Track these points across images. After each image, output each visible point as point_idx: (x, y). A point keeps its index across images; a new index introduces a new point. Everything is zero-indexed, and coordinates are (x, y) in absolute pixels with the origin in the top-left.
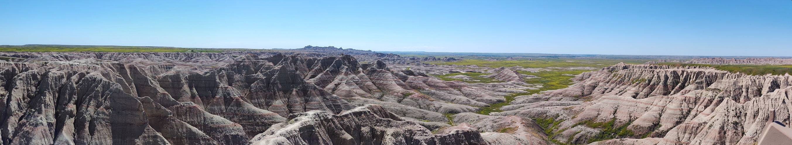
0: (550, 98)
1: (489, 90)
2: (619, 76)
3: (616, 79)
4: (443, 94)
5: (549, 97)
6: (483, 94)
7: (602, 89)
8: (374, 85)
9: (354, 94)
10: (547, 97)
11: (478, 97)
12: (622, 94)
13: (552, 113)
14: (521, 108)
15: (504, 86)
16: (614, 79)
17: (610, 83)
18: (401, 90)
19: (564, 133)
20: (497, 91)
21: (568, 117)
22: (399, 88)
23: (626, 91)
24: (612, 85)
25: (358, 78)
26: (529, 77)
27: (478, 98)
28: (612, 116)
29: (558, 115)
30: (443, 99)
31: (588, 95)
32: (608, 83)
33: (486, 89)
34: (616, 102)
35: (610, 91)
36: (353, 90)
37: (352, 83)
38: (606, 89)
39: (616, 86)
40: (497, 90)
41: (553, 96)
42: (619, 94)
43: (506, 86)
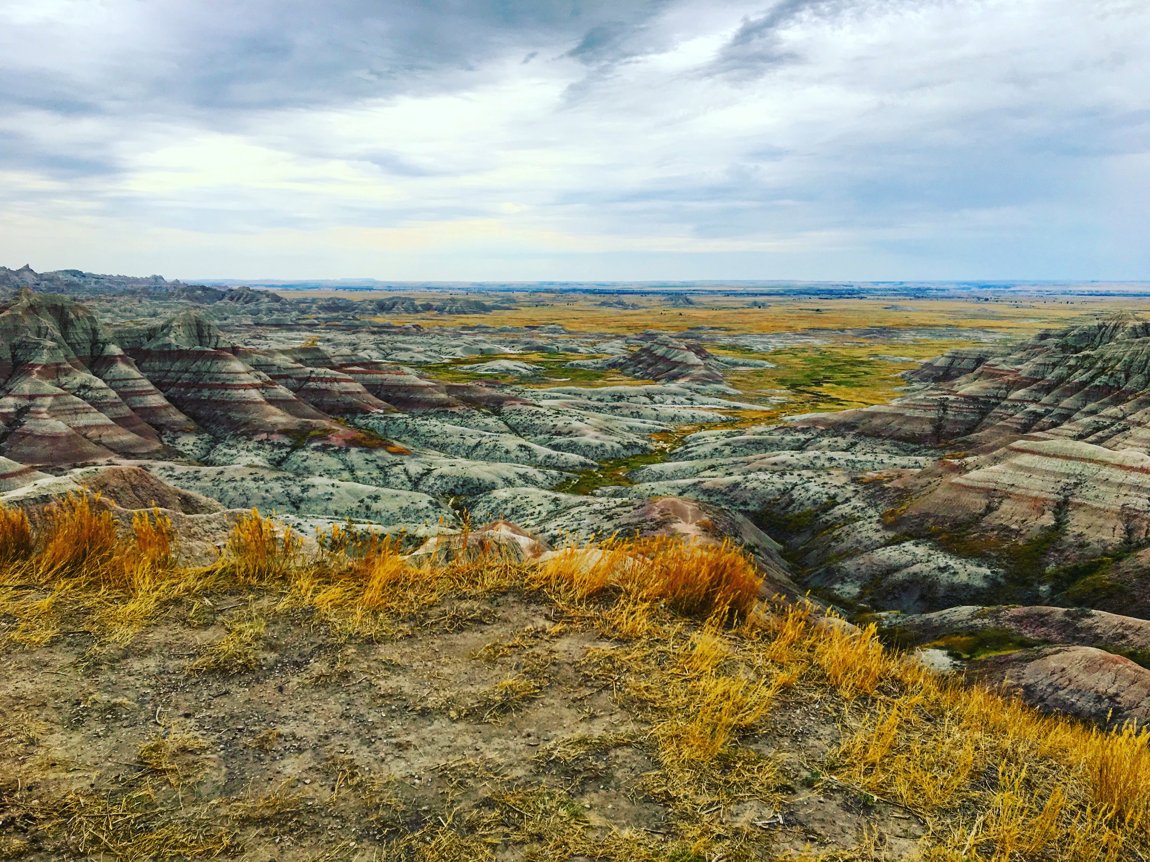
0: (809, 440)
1: (599, 410)
2: (1099, 364)
3: (1084, 378)
4: (436, 429)
5: (808, 436)
6: (576, 424)
7: (1017, 416)
8: (173, 410)
9: (91, 448)
10: (802, 437)
11: (559, 434)
12: (1108, 437)
13: (811, 493)
14: (702, 474)
15: (651, 398)
16: (1079, 377)
17: (1056, 392)
18: (283, 420)
19: (849, 565)
20: (627, 416)
21: (871, 512)
22: (275, 414)
23: (1125, 429)
24: (1066, 402)
25: (104, 385)
26: (744, 365)
27: (559, 440)
28: (1048, 520)
29: (833, 502)
30: (435, 446)
31: (958, 434)
32: (1048, 390)
33: (586, 409)
34: (1076, 467)
35: (1054, 425)
36: (84, 432)
37: (81, 406)
38: (1037, 416)
39: (1085, 405)
40: (626, 412)
41: (821, 435)
42: (1092, 438)
43: (657, 398)
